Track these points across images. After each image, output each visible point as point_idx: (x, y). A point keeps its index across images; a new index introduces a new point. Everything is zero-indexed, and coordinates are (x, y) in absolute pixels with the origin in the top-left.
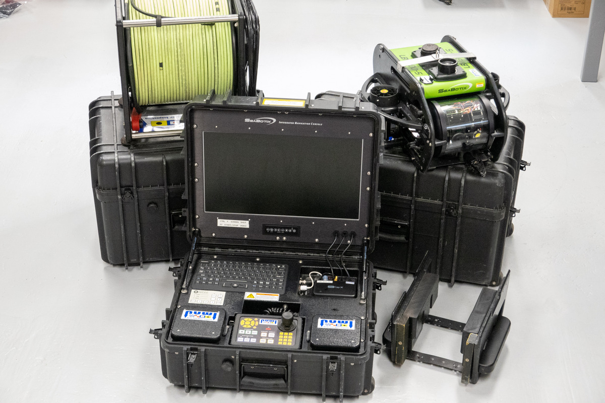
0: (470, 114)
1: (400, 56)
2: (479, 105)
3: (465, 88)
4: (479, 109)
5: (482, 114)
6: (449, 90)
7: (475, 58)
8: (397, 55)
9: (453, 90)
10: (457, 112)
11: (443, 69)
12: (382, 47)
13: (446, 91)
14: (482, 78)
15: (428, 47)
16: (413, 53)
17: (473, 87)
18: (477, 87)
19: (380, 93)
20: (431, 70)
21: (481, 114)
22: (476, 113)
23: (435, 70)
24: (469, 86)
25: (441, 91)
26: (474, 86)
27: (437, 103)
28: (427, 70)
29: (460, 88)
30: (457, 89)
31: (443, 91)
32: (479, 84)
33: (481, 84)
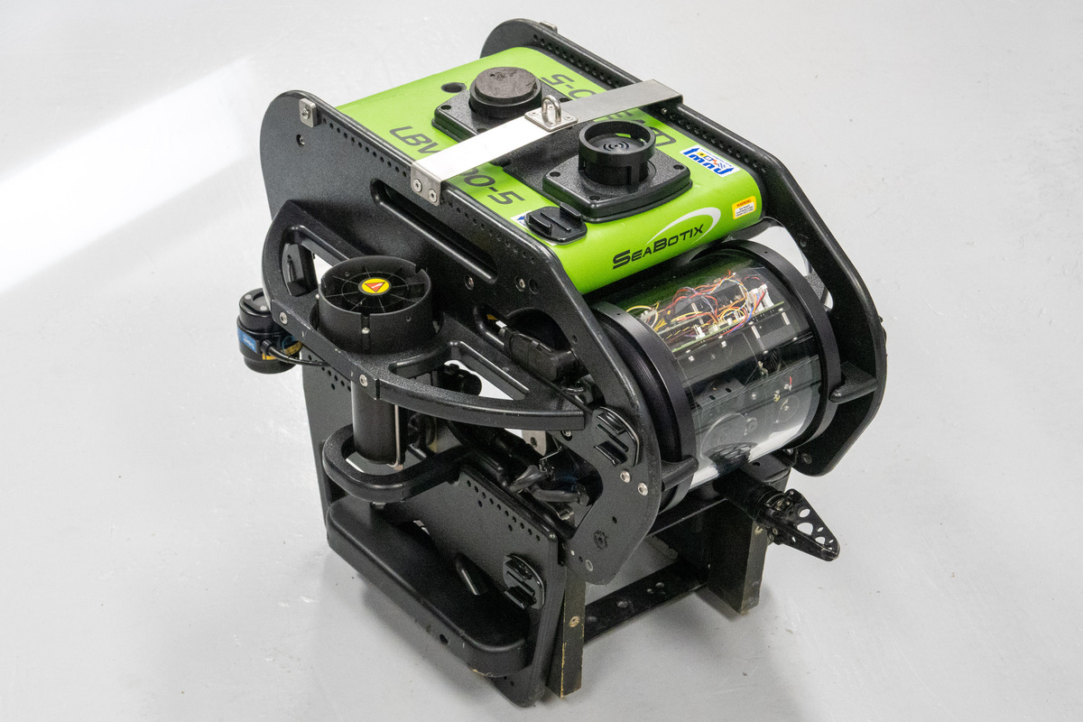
0: (748, 331)
1: (393, 132)
2: (764, 287)
3: (699, 230)
4: (770, 304)
5: (787, 322)
6: (648, 251)
7: (679, 100)
8: (378, 125)
10: (701, 336)
11: (599, 170)
12: (312, 105)
13: (637, 255)
14: (740, 177)
15: (496, 83)
16: (437, 114)
18: (735, 217)
19: (361, 295)
20: (552, 180)
21: (782, 323)
22: (767, 321)
23: (568, 176)
24: (710, 219)
25: (621, 259)
26: (727, 216)
27: (620, 310)
28: (537, 180)
29: (684, 234)
30: (675, 240)
31: (628, 257)
32: (741, 204)
33: (748, 201)
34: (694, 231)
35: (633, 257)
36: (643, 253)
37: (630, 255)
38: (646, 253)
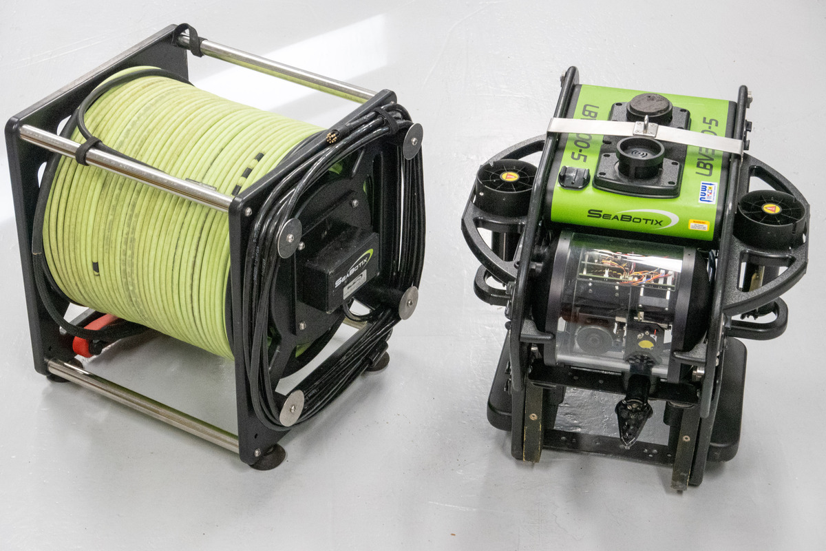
0: (637, 289)
3: (659, 223)
5: (668, 298)
6: (616, 218)
9: (626, 218)
10: (607, 276)
13: (607, 216)
16: (613, 106)
17: (679, 223)
18: (690, 228)
22: (654, 291)
23: (613, 159)
24: (669, 221)
26: (683, 222)
27: (568, 237)
29: (647, 220)
30: (639, 220)
31: (600, 215)
32: (698, 222)
33: (703, 223)
34: (655, 222)
35: (604, 216)
36: (612, 217)
37: (602, 214)
38: (614, 218)
